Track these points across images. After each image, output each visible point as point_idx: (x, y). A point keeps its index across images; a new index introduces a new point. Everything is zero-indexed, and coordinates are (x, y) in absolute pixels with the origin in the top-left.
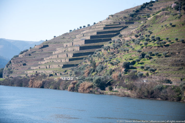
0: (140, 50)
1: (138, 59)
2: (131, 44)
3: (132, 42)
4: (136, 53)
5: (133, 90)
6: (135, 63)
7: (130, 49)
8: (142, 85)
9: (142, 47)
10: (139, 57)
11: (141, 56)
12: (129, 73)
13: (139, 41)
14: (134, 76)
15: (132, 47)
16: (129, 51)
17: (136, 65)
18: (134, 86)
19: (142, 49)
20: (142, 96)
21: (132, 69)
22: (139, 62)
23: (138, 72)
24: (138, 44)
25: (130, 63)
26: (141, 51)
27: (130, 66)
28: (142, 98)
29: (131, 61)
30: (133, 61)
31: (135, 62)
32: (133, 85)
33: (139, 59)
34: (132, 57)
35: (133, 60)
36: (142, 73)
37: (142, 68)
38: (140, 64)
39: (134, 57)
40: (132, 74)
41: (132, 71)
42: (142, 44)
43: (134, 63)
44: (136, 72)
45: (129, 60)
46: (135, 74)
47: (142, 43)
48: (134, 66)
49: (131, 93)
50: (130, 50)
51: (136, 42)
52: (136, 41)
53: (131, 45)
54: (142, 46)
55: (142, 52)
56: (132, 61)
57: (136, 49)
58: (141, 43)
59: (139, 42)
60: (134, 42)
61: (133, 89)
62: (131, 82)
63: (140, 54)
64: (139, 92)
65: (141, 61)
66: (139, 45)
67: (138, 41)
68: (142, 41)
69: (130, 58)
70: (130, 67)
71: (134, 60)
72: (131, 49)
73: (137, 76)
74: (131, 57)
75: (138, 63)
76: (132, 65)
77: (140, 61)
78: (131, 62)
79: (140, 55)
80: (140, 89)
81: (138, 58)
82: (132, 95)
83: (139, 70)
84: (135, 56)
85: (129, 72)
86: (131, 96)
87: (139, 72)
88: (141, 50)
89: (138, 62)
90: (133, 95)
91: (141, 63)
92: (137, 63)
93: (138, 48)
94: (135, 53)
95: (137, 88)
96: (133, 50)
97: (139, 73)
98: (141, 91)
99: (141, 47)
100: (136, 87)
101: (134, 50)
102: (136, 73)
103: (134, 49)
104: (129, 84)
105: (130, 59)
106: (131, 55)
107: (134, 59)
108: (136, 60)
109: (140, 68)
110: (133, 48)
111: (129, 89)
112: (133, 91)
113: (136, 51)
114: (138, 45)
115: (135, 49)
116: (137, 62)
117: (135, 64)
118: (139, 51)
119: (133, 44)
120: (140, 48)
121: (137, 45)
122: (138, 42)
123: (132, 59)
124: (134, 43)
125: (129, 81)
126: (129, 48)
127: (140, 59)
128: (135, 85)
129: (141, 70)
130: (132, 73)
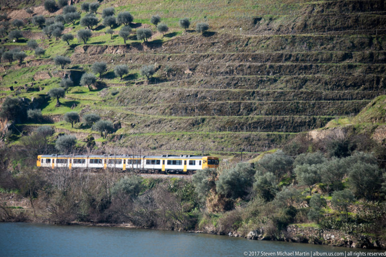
0: (65, 55)
1: (57, 87)
2: (31, 35)
3: (35, 29)
4: (51, 65)
5: (40, 199)
6: (48, 104)
7: (28, 52)
8: (69, 178)
9: (73, 47)
10: (63, 81)
11: (69, 79)
12: (25, 137)
13: (60, 23)
14: (44, 148)
15: (34, 46)
16: (26, 60)
17: (51, 110)
18: (42, 183)
19: (73, 55)
20: (72, 217)
21: (38, 125)
22: (62, 100)
23: (56, 134)
24: (59, 35)
25: (29, 100)
26: (69, 62)
27: (30, 112)
28: (69, 224)
29: (32, 96)
30: (40, 95)
31: (49, 99)
32: (38, 178)
33: (62, 89)
34: (37, 82)
35: (41, 92)
36: (71, 136)
37: (73, 118)
38: (65, 108)
39: (43, 82)
40: (37, 142)
41: (35, 129)
42: (71, 37)
43: (43, 102)
44: (52, 132)
45: (25, 90)
46: (46, 141)
47: (73, 34)
48: (45, 113)
49: (33, 207)
50: (30, 54)
51: (49, 27)
52: (49, 24)
53: (31, 39)
54: (71, 44)
55: (71, 66)
56: (37, 97)
57: (52, 54)
58: (69, 30)
59: (62, 29)
60: (41, 27)
61: (39, 192)
62: (34, 170)
63: (65, 71)
64: (59, 205)
65: (68, 96)
66: (61, 39)
67: (56, 24)
68: (71, 25)
69: (30, 84)
70: (29, 116)
71: (46, 91)
72: (34, 52)
73: (53, 146)
74: (33, 79)
75: (59, 104)
76: (38, 108)
77: (66, 95)
78: (35, 99)
79: (67, 75)
80: (64, 194)
81: (59, 85)
82: (36, 216)
83: (61, 127)
84: (47, 79)
85: (25, 134)
86: (32, 219)
87: (63, 134)
88: (66, 58)
89: (58, 98)
90: (39, 215)
91: (70, 104)
92: (53, 103)
93: (58, 51)
94: (46, 66)
95: (54, 189)
96: (38, 58)
97: (62, 137)
98: (66, 199)
99: (68, 47)
100: (51, 187)
101: (42, 56)
102: (49, 138)
103: (43, 53)
104: (26, 176)
105: (31, 90)
106: (34, 73)
107: (43, 89)
108: (52, 91)
109: (64, 122)
110: (41, 48)
111: (26, 195)
112: (40, 201)
113: (52, 59)
114: (57, 40)
115: (47, 53)
116: (56, 100)
117: (48, 107)
118: (62, 62)
119: (39, 34)
120: (64, 51)
121: (54, 39)
122: (58, 29)
123: (38, 90)
124: (42, 31)
125: (25, 167)
126: (26, 48)
127: (65, 90)
128: (46, 179)
129: (68, 127)
130: (37, 138)
